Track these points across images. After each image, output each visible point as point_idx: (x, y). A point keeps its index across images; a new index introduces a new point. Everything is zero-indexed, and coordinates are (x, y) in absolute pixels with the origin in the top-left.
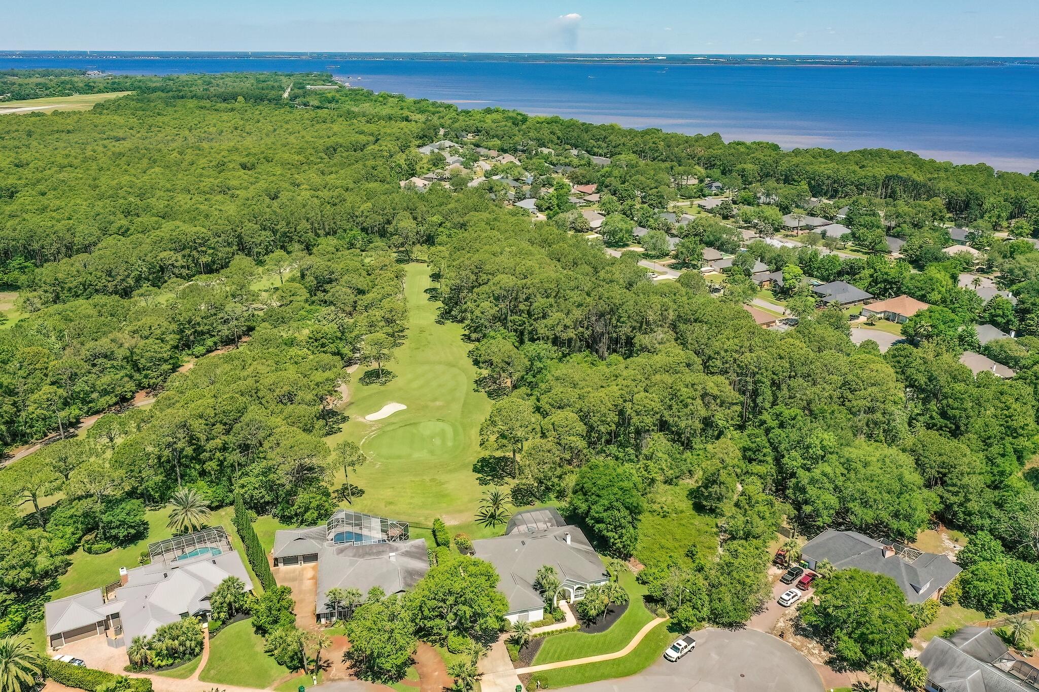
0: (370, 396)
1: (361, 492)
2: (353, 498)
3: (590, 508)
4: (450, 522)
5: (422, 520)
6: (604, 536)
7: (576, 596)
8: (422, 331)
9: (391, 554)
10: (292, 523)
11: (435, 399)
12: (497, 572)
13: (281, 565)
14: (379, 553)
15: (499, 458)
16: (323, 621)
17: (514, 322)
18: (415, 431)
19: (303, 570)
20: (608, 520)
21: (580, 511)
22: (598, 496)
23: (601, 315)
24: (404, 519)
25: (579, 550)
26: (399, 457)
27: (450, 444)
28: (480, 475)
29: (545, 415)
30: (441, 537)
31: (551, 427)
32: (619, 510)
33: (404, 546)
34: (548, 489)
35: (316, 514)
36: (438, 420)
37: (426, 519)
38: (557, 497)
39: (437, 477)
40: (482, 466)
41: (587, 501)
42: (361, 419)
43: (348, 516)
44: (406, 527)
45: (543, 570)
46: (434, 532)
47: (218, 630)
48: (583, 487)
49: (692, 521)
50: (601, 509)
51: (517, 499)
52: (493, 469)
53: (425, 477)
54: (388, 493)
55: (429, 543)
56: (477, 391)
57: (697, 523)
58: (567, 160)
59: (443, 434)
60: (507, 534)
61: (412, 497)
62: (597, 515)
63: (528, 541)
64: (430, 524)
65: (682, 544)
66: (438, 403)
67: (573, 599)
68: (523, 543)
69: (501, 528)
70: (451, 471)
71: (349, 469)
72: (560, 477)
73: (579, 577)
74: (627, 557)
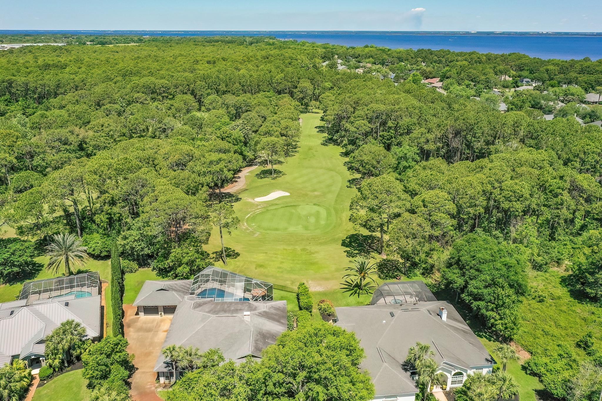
0: (262, 186)
1: (238, 255)
2: (228, 260)
3: (467, 282)
4: (314, 288)
5: (288, 283)
6: (482, 315)
7: (453, 382)
8: (310, 149)
9: (245, 313)
10: (167, 276)
11: (315, 190)
12: (361, 346)
13: (142, 314)
14: (236, 311)
15: (366, 236)
16: (162, 380)
17: (383, 137)
18: (293, 211)
19: (162, 321)
20: (488, 298)
21: (455, 286)
22: (478, 270)
23: (457, 133)
24: (271, 281)
25: (456, 329)
26: (277, 229)
27: (323, 222)
28: (348, 249)
29: (413, 194)
30: (304, 300)
31: (421, 204)
32: (503, 287)
33: (263, 306)
34: (414, 265)
35: (187, 269)
36: (314, 204)
37: (293, 283)
38: (423, 274)
39: (308, 247)
40: (350, 242)
41: (463, 275)
42: (250, 200)
43: (215, 273)
44: (270, 288)
45: (417, 349)
46: (298, 295)
47: (49, 377)
48: (459, 260)
49: (573, 308)
50: (481, 285)
51: (382, 272)
52: (360, 245)
53: (297, 247)
54: (260, 257)
55: (292, 306)
56: (350, 187)
57: (579, 311)
58: (418, 67)
59: (317, 215)
60: (372, 303)
61: (282, 263)
62: (475, 291)
63: (398, 312)
64: (295, 288)
65: (570, 331)
66: (316, 193)
67: (449, 386)
68: (392, 315)
69: (365, 298)
70: (321, 244)
71: (224, 230)
72: (428, 254)
73: (458, 360)
74: (507, 340)
